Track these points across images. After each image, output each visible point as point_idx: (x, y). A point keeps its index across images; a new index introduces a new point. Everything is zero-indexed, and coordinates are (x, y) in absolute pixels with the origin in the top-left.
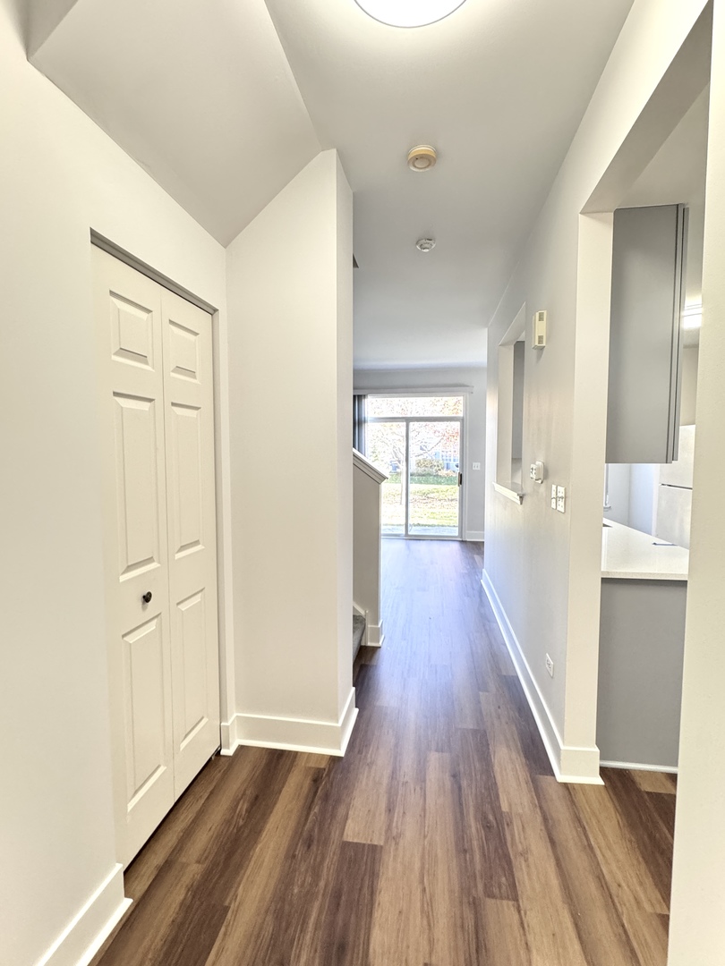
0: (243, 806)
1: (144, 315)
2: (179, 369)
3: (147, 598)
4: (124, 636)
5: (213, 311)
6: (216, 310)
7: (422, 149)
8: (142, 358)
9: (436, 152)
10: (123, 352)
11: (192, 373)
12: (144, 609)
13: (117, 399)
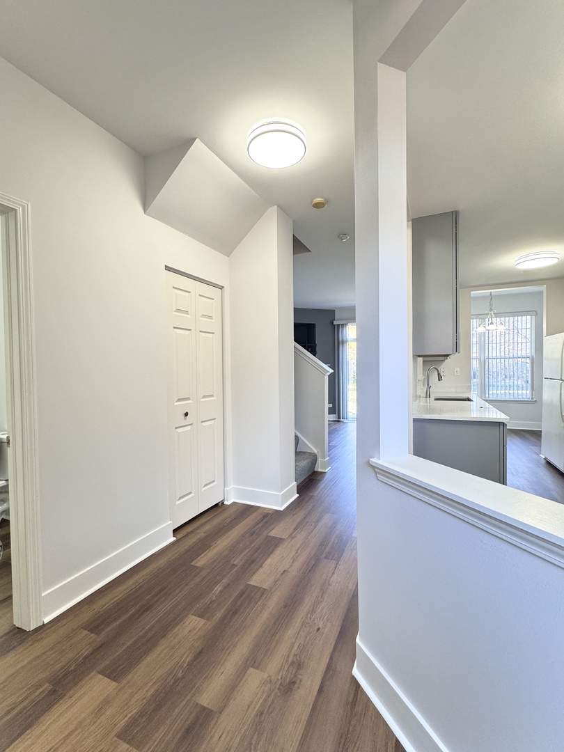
0: (229, 520)
1: (187, 294)
2: (203, 316)
3: (186, 414)
4: (176, 428)
5: (222, 288)
6: (223, 287)
7: (318, 200)
8: (186, 312)
9: (326, 200)
10: (178, 310)
11: (211, 317)
12: (185, 419)
13: (175, 330)
